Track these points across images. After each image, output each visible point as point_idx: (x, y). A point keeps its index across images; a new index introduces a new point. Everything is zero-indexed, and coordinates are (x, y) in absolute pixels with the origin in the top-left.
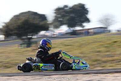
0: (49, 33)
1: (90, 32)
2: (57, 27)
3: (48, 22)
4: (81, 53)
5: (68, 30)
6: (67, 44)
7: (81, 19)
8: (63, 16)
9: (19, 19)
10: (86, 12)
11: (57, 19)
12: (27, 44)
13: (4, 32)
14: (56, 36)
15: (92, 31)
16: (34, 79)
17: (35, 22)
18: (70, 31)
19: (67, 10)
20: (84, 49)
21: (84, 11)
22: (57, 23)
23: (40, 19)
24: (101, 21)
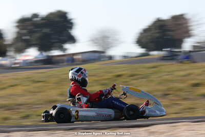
0: (7, 60)
1: (76, 59)
5: (39, 55)
7: (61, 38)
8: (31, 32)
10: (70, 25)
11: (21, 37)
14: (18, 65)
15: (79, 57)
18: (41, 58)
19: (36, 21)
21: (65, 23)
22: (20, 44)
24: (94, 41)
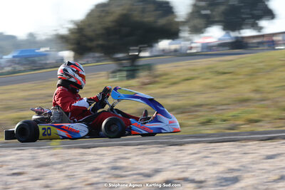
1: (276, 41)
3: (177, 20)
4: (256, 91)
6: (222, 70)
7: (255, 12)
8: (212, 5)
9: (107, 13)
11: (198, 11)
12: (127, 71)
13: (72, 44)
14: (195, 51)
15: (280, 38)
16: (144, 154)
17: (146, 20)
20: (262, 82)
23: (158, 12)
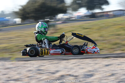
0: (67, 16)
2: (75, 10)
3: (66, 5)
4: (101, 36)
5: (87, 12)
6: (86, 27)
7: (100, 2)
9: (36, 2)
13: (20, 15)
14: (74, 19)
15: (111, 13)
16: (52, 64)
17: (52, 5)
18: (88, 14)
20: (104, 33)
22: (75, 6)
23: (58, 2)
24: (120, 4)
